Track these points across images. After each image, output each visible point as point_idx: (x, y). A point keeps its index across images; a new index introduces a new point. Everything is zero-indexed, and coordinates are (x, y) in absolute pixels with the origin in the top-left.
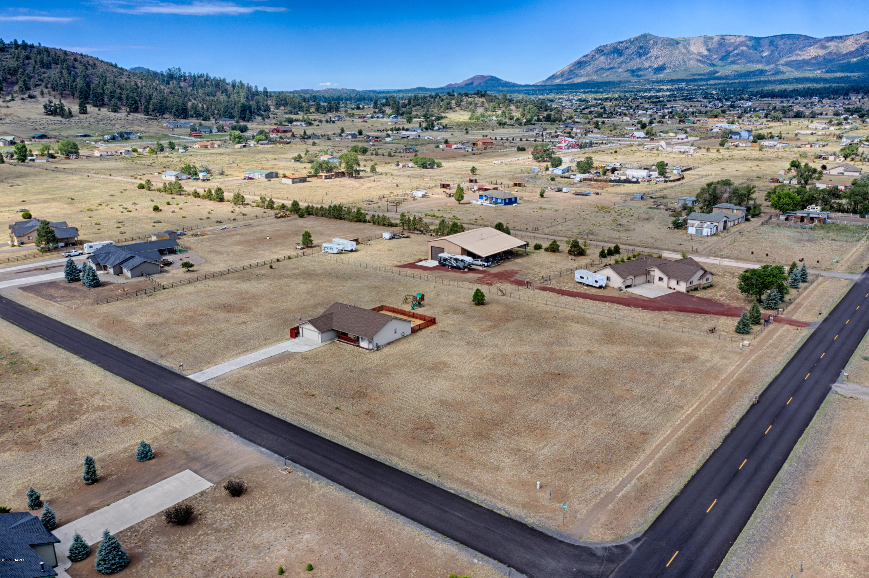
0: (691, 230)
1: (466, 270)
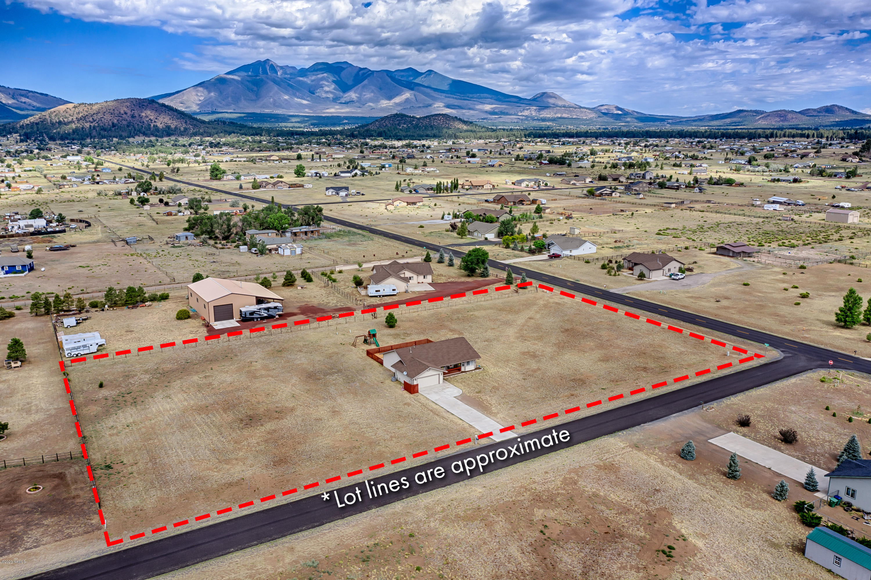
0: (287, 252)
1: (277, 317)
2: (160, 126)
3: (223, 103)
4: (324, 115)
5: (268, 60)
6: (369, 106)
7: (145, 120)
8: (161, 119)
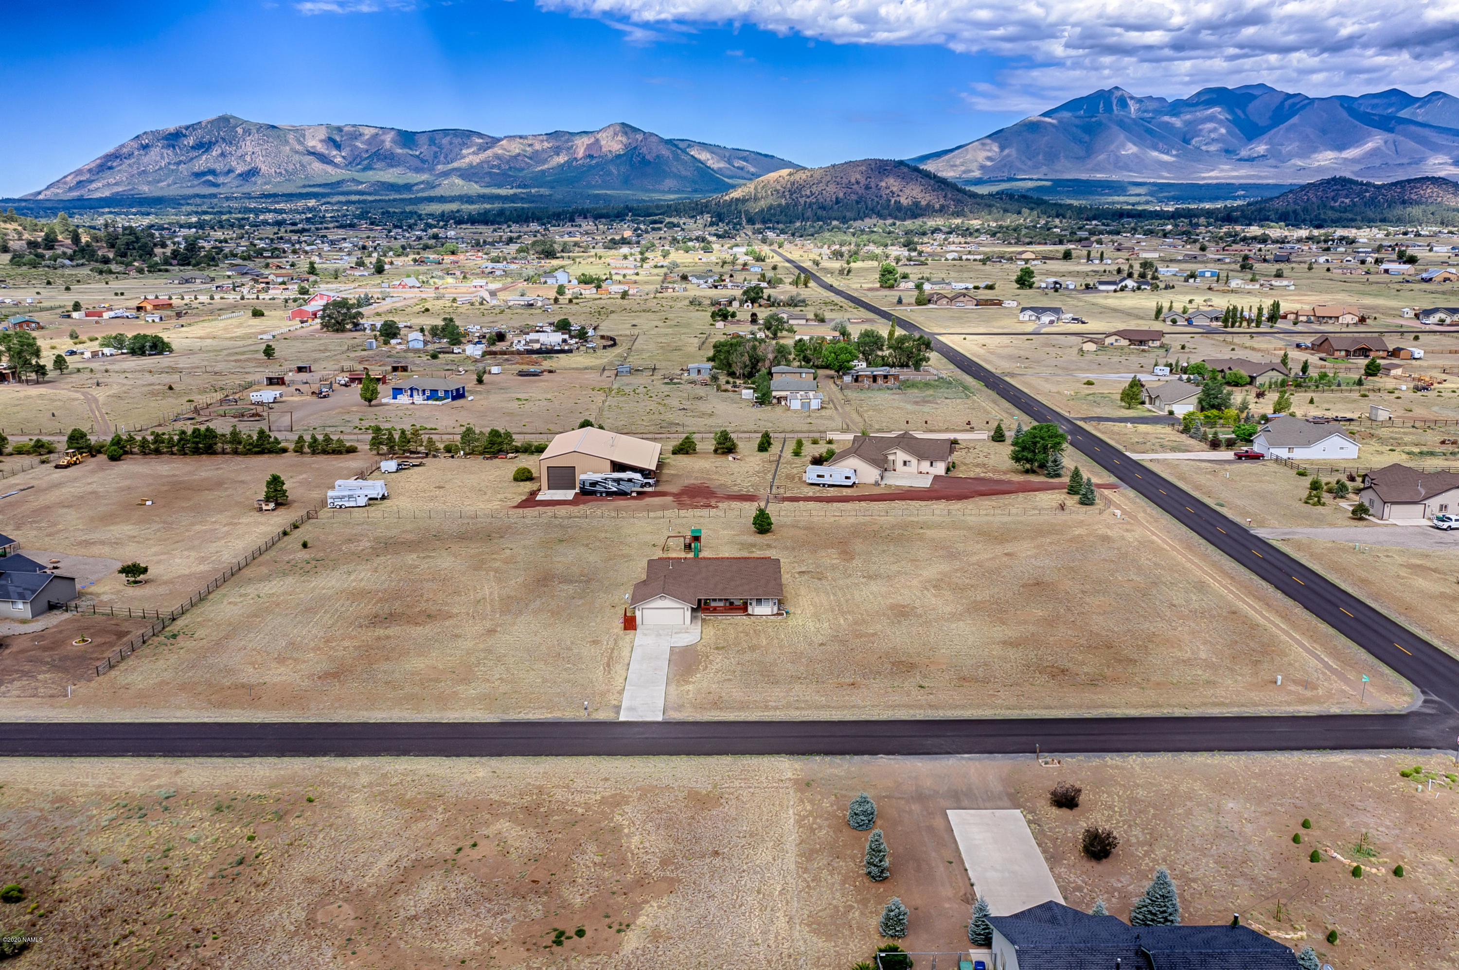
0: (796, 405)
1: (634, 494)
2: (904, 201)
3: (1030, 163)
4: (1201, 182)
5: (1116, 88)
6: (1295, 165)
7: (884, 192)
8: (907, 191)
